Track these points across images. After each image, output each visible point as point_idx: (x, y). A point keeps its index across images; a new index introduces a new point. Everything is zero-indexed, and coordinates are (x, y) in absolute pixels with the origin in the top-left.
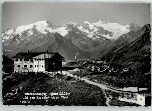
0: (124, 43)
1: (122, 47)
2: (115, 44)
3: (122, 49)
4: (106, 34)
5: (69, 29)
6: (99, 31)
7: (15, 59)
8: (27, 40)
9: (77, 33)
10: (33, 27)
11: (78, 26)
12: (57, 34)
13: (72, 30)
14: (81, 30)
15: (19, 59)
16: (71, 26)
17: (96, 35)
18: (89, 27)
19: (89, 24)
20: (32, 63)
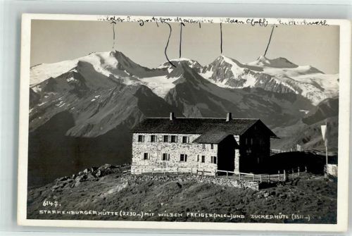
5: (177, 76)
6: (260, 84)
7: (136, 136)
8: (56, 107)
9: (198, 88)
10: (76, 68)
11: (201, 70)
12: (143, 89)
13: (184, 80)
14: (209, 80)
15: (147, 137)
16: (183, 67)
17: (249, 97)
18: (231, 74)
19: (231, 66)
20: (187, 148)
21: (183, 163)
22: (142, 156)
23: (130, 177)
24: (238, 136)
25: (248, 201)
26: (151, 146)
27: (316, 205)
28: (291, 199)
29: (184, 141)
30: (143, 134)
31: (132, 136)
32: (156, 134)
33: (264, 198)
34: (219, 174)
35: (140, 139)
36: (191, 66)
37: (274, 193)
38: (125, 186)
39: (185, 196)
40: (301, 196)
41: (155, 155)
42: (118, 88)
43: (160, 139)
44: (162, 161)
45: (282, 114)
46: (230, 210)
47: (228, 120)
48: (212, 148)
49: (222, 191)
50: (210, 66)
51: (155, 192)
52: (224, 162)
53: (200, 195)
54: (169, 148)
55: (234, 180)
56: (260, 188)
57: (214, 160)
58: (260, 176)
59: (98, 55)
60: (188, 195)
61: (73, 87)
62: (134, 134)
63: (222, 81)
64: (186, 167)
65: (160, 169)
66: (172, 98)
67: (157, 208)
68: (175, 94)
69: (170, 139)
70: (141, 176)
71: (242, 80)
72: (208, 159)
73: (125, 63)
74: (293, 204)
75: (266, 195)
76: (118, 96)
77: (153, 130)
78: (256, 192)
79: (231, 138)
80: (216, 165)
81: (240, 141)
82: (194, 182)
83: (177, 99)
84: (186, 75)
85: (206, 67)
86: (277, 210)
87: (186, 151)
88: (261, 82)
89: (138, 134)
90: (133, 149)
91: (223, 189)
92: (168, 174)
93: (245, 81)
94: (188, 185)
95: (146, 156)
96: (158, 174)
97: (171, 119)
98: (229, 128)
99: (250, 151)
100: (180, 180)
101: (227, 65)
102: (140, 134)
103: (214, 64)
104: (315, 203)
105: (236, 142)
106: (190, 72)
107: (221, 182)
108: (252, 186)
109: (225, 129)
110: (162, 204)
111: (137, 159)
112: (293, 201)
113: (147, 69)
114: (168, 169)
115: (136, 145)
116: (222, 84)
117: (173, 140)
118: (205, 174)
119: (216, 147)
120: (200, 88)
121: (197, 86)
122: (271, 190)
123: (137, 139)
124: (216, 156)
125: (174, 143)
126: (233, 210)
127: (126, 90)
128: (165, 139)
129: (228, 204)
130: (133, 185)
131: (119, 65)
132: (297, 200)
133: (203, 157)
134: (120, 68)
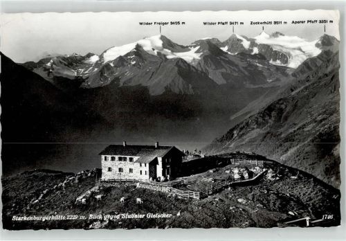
0: (311, 77)
1: (307, 84)
2: (292, 78)
3: (306, 88)
4: (275, 60)
7: (103, 157)
13: (209, 53)
14: (227, 52)
15: (109, 157)
18: (242, 46)
19: (242, 41)
20: (132, 165)
21: (131, 174)
22: (107, 169)
24: (161, 158)
26: (112, 163)
31: (101, 157)
32: (114, 156)
36: (214, 43)
41: (115, 169)
43: (117, 159)
44: (119, 173)
47: (156, 146)
48: (146, 166)
54: (122, 164)
64: (133, 176)
65: (118, 177)
69: (123, 159)
71: (250, 50)
72: (143, 173)
79: (156, 160)
80: (148, 176)
81: (162, 161)
85: (224, 43)
87: (132, 167)
90: (102, 165)
95: (110, 169)
97: (124, 146)
99: (169, 166)
101: (239, 40)
102: (106, 156)
103: (230, 40)
106: (213, 47)
108: (167, 190)
111: (105, 171)
113: (182, 47)
114: (122, 178)
115: (103, 163)
117: (125, 160)
119: (148, 165)
121: (218, 57)
123: (104, 159)
124: (148, 171)
125: (125, 162)
127: (169, 62)
128: (120, 159)
133: (141, 171)
134: (164, 46)
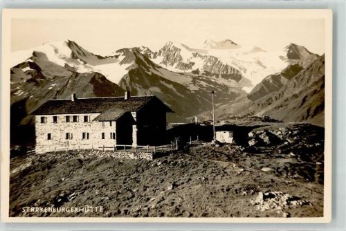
0: (274, 99)
2: (248, 101)
5: (129, 63)
6: (207, 66)
7: (38, 118)
8: (15, 95)
9: (150, 73)
10: (31, 58)
11: (152, 56)
12: (97, 76)
13: (136, 66)
14: (160, 65)
16: (135, 54)
17: (198, 79)
18: (181, 58)
19: (180, 50)
20: (88, 127)
21: (86, 141)
22: (46, 136)
23: (33, 157)
24: (135, 113)
25: (143, 171)
26: (54, 126)
27: (202, 168)
28: (180, 165)
29: (86, 119)
30: (45, 116)
31: (34, 118)
32: (58, 115)
33: (157, 166)
34: (118, 148)
35: (43, 120)
36: (143, 53)
37: (166, 162)
38: (28, 165)
39: (86, 170)
40: (189, 162)
41: (59, 135)
42: (74, 76)
43: (63, 120)
44: (66, 141)
45: (229, 93)
46: (126, 179)
47: (126, 98)
48: (111, 125)
49: (120, 163)
50: (160, 52)
51: (57, 169)
52: (122, 137)
53: (99, 169)
54: (71, 127)
55: (131, 153)
56: (154, 158)
57: (113, 136)
58: (154, 147)
59: (52, 45)
60: (88, 170)
61: (30, 77)
62: (37, 116)
63: (172, 64)
64: (88, 144)
65: (63, 147)
66: (125, 84)
67: (58, 183)
68: (128, 80)
69: (71, 119)
70: (44, 155)
71: (191, 63)
72: (107, 136)
73: (77, 52)
74: (182, 170)
75: (159, 164)
76: (73, 84)
77: (55, 111)
78: (150, 161)
79: (128, 115)
80: (115, 140)
81: (137, 117)
82: (95, 158)
83: (131, 84)
84: (138, 61)
85: (156, 53)
86: (167, 176)
87: (87, 129)
88: (209, 64)
89: (40, 116)
90: (37, 130)
91: (121, 161)
92: (71, 152)
93: (193, 64)
94: (89, 161)
95: (49, 136)
96: (61, 152)
97: (73, 100)
98: (126, 106)
99: (147, 126)
100: (82, 157)
101: (176, 49)
102: (43, 116)
103: (164, 49)
104: (201, 166)
105: (132, 118)
106: (142, 58)
107: (120, 155)
108: (147, 157)
109: (123, 107)
110: (63, 179)
111: (41, 140)
112: (182, 167)
113: (100, 57)
114: (71, 148)
115: (39, 127)
116: (173, 68)
117: (75, 120)
118: (105, 149)
119: (114, 124)
120: (152, 73)
121: (149, 71)
122: (164, 159)
123: (40, 121)
124: (115, 132)
125: (75, 123)
126: (128, 179)
127: (80, 78)
128: (68, 119)
129: (124, 174)
130: (37, 163)
131: (73, 54)
132: (186, 165)
133: (103, 134)
134: (74, 56)
